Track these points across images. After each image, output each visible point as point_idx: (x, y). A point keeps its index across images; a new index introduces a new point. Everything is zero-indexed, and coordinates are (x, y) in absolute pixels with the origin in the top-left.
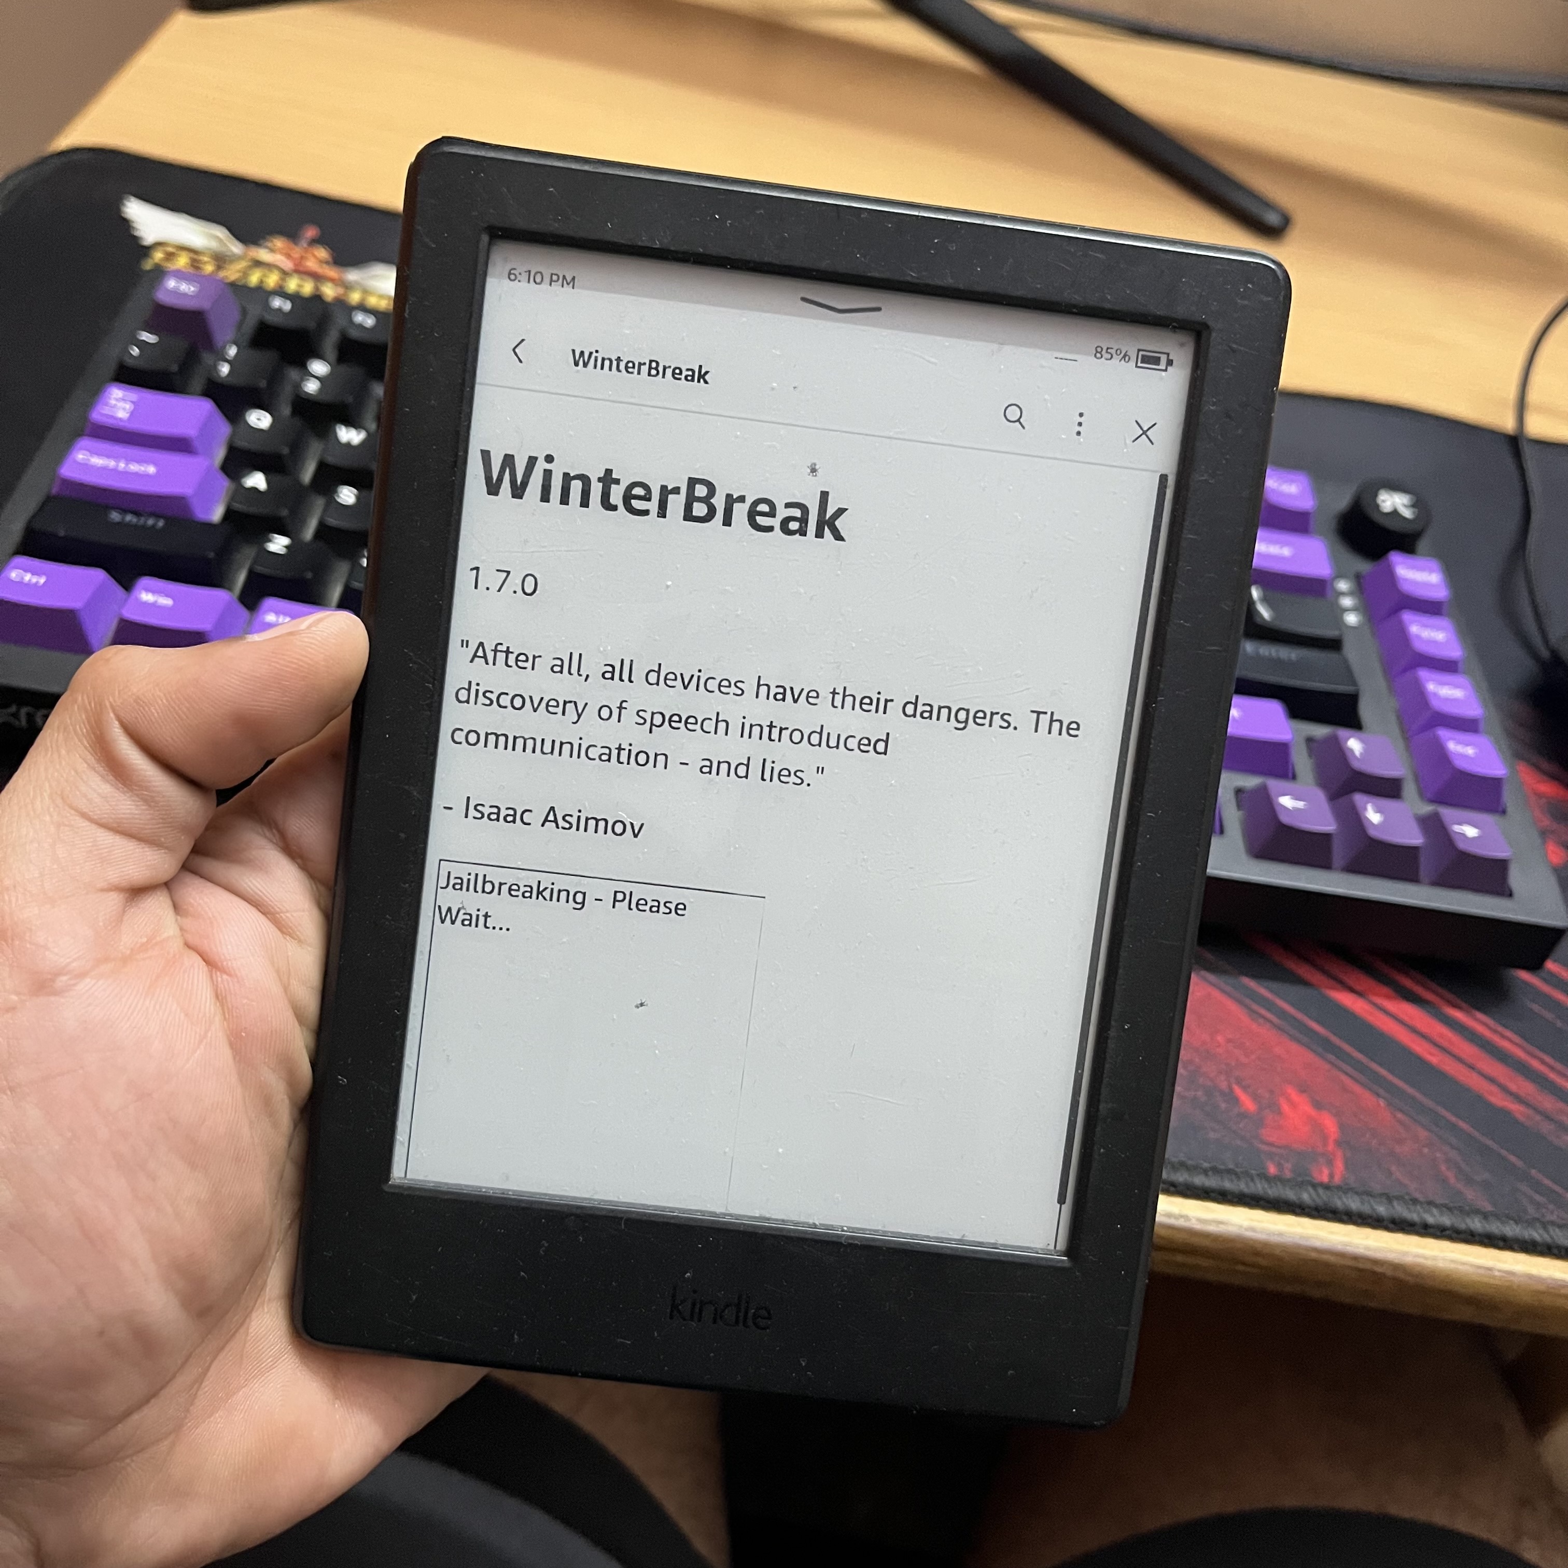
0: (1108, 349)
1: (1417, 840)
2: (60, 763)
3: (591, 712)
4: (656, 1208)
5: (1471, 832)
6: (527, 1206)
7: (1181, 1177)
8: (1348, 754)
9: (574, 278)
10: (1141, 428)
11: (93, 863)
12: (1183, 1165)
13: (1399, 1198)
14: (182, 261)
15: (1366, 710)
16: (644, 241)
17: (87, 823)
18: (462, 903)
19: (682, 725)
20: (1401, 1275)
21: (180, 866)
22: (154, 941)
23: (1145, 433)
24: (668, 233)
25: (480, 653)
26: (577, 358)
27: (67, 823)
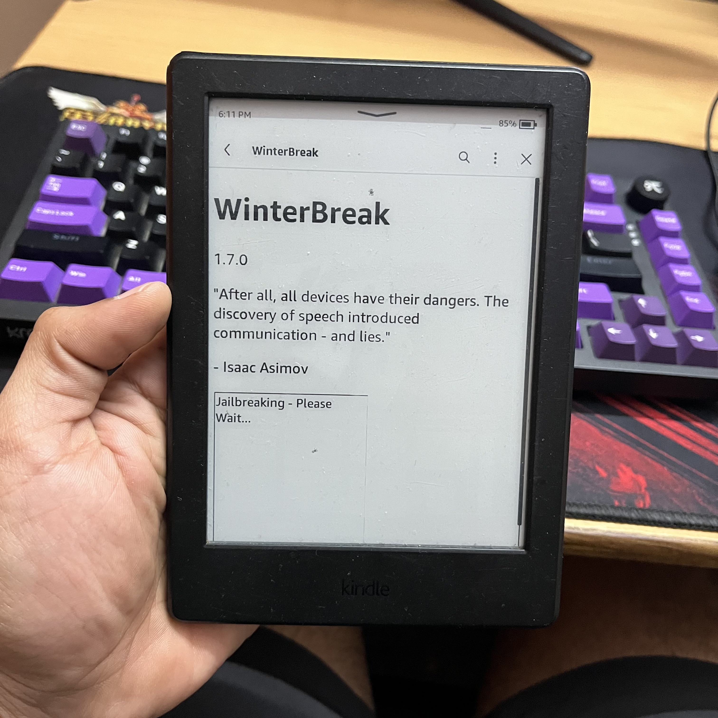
0: (505, 121)
1: (674, 344)
2: (34, 366)
3: (278, 316)
4: (331, 544)
5: (699, 339)
6: (271, 549)
7: (574, 510)
8: (639, 306)
9: (250, 113)
10: (525, 157)
11: (55, 410)
12: (574, 504)
13: (677, 513)
14: (78, 116)
15: (645, 285)
16: (281, 92)
17: (49, 392)
18: (227, 411)
19: (321, 319)
20: (681, 549)
21: (95, 407)
22: (87, 444)
23: (526, 159)
24: (292, 87)
25: (223, 294)
26: (255, 151)
27: (40, 393)
